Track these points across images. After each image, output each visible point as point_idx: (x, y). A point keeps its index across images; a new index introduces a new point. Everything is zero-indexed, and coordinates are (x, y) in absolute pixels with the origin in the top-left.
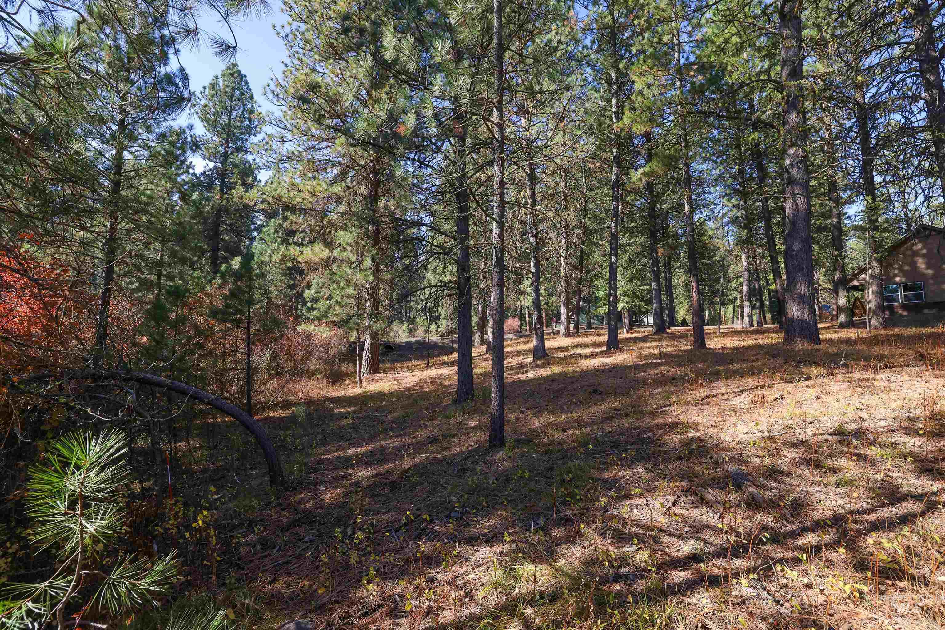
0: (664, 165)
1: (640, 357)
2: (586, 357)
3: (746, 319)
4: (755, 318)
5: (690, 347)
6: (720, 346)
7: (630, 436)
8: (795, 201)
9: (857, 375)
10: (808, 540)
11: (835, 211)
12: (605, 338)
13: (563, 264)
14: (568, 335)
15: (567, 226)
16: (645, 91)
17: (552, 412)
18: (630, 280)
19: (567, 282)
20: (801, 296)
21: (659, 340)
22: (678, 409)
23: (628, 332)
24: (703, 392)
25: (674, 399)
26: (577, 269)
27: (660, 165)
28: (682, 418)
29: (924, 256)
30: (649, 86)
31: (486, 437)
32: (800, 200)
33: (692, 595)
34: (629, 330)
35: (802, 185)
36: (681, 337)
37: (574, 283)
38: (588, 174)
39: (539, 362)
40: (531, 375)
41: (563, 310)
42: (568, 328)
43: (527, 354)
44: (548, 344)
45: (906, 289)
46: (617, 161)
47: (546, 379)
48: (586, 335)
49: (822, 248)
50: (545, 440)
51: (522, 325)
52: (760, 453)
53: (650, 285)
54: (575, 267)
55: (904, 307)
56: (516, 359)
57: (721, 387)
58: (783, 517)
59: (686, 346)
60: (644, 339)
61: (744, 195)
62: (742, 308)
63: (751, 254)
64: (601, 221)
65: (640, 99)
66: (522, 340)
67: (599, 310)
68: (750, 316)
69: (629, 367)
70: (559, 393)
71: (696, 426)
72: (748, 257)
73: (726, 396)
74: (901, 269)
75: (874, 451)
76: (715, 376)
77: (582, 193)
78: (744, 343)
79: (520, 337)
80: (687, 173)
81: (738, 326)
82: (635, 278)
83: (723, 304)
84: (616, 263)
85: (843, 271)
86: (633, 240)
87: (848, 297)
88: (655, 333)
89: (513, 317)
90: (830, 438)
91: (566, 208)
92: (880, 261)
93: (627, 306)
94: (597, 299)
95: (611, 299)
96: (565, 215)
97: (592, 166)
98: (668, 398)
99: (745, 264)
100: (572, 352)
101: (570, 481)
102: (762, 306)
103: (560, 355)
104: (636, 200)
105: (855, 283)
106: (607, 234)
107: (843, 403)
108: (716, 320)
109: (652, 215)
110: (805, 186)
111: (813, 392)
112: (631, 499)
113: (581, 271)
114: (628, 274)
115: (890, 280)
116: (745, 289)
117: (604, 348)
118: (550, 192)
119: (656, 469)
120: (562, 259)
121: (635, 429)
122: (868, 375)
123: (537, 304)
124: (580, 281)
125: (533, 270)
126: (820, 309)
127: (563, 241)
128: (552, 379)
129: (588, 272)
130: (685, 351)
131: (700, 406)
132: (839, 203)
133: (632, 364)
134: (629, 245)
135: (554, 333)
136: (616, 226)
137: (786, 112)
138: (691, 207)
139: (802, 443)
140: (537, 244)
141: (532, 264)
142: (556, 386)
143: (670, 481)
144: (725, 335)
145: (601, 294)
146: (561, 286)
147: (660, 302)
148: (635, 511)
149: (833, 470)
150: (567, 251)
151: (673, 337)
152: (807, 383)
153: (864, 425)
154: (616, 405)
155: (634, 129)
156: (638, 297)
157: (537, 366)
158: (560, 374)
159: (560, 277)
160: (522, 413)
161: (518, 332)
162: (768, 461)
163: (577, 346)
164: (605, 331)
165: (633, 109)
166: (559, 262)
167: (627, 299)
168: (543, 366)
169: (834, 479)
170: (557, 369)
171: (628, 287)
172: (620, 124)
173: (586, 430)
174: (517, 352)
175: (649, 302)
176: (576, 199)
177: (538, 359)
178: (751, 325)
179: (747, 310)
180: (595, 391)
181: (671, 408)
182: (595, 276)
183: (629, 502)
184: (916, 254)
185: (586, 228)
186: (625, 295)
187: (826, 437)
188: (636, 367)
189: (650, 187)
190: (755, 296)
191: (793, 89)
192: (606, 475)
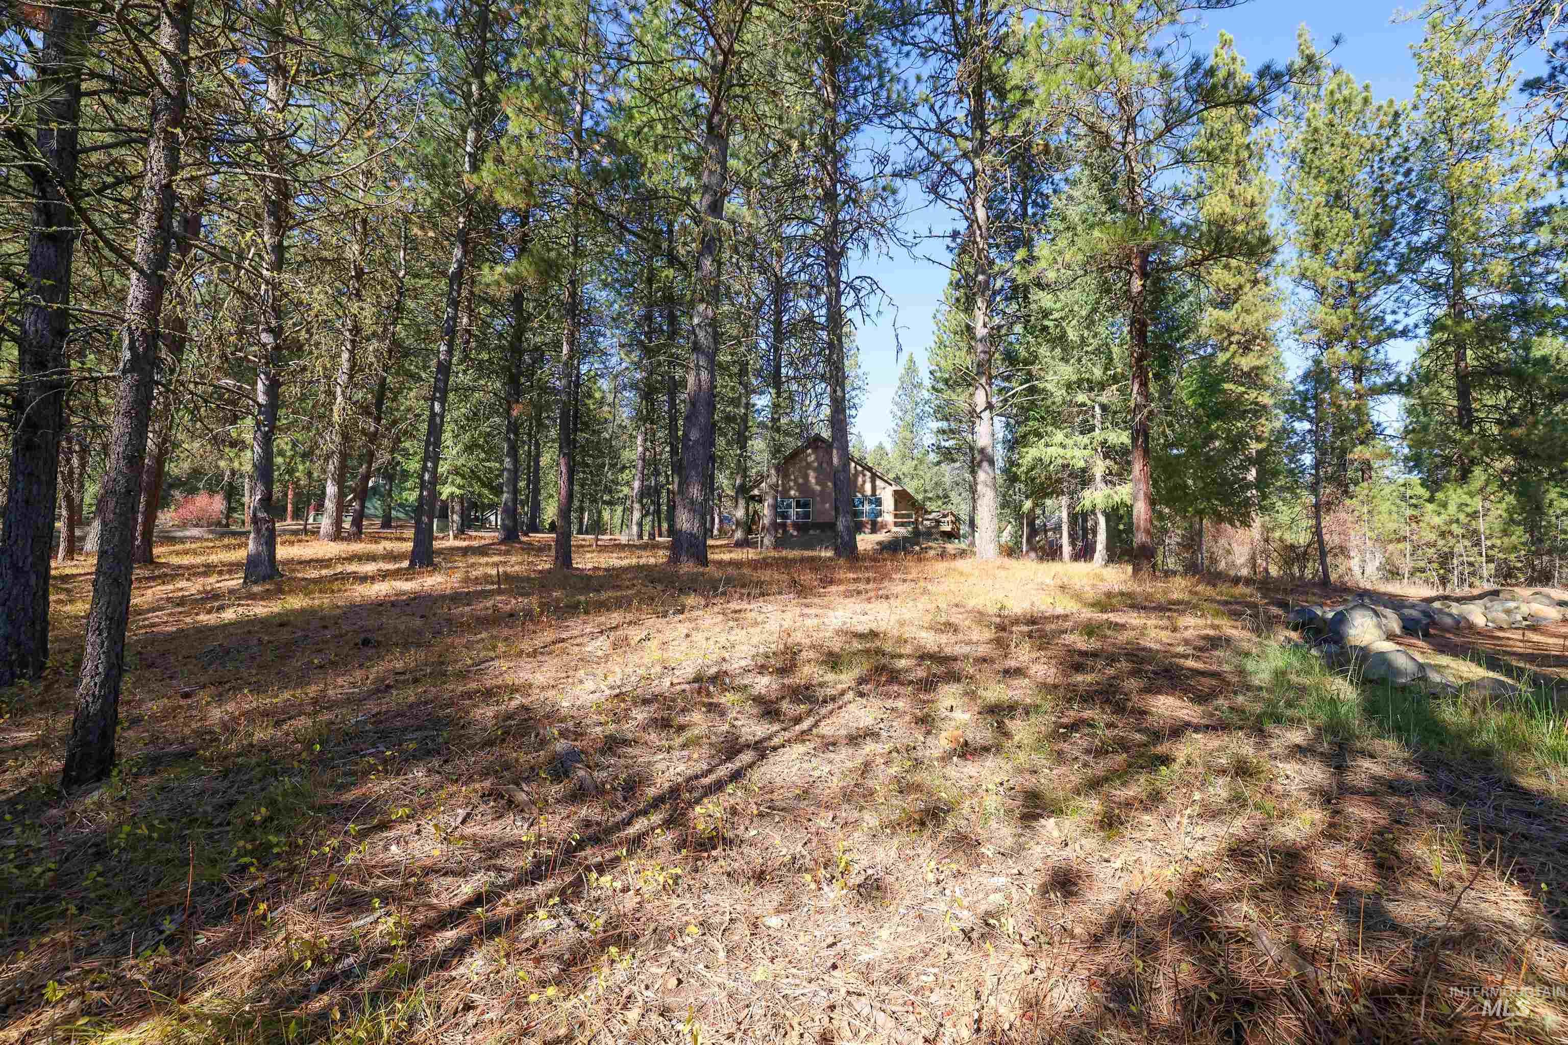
0: (538, 272)
1: (466, 580)
2: (364, 579)
3: (635, 529)
4: (647, 528)
5: (547, 566)
6: (590, 566)
7: (416, 717)
8: (698, 374)
9: (734, 605)
10: (637, 826)
11: (744, 400)
12: (408, 546)
13: (340, 399)
14: (337, 535)
15: (356, 330)
16: (524, 142)
17: (258, 689)
18: (469, 448)
19: (346, 437)
20: (692, 502)
21: (507, 553)
22: (503, 664)
23: (455, 537)
24: (548, 636)
25: (501, 647)
26: (369, 414)
27: (532, 269)
28: (509, 679)
29: (815, 470)
30: (531, 136)
31: (57, 765)
32: (704, 375)
33: (460, 963)
34: (461, 533)
35: (707, 355)
36: (540, 550)
37: (360, 441)
38: (412, 245)
39: (256, 589)
40: (229, 615)
41: (331, 489)
42: (338, 523)
43: (230, 572)
44: (282, 552)
45: (798, 505)
46: (463, 238)
47: (264, 623)
48: (376, 539)
49: (728, 443)
50: (233, 746)
51: (231, 510)
52: (603, 718)
53: (501, 462)
54: (365, 411)
55: (796, 525)
56: (201, 580)
57: (576, 626)
58: (615, 805)
59: (545, 564)
60: (482, 551)
61: (648, 352)
62: (631, 510)
63: (650, 437)
64: (428, 337)
65: (514, 150)
66: (226, 541)
67: (405, 494)
68: (640, 525)
69: (443, 597)
70: (286, 651)
71: (525, 688)
72: (645, 440)
73: (578, 641)
74: (795, 481)
75: (727, 699)
76: (573, 609)
77: (394, 275)
78: (625, 563)
79: (222, 535)
80: (573, 295)
81: (623, 539)
82: (478, 446)
83: (610, 503)
84: (442, 417)
85: (745, 476)
86: (482, 382)
87: (747, 509)
88: (502, 542)
89: (212, 492)
90: (687, 687)
91: (358, 295)
92: (778, 469)
93: (458, 492)
94: (405, 475)
95: (427, 477)
96: (354, 307)
97: (419, 233)
98: (494, 648)
99: (640, 449)
100: (339, 569)
101: (265, 821)
102: (658, 512)
103: (313, 574)
104: (493, 316)
105: (756, 492)
106: (434, 363)
107: (711, 642)
108: (597, 527)
109: (516, 347)
110: (711, 358)
111: (683, 629)
112: (391, 828)
113: (378, 420)
114: (466, 438)
115: (785, 493)
116: (637, 484)
117: (405, 564)
118: (325, 254)
119: (448, 768)
120: (339, 390)
121: (426, 703)
122: (744, 605)
123: (264, 470)
124: (373, 437)
125: (262, 399)
126: (721, 521)
127: (345, 356)
128: (282, 622)
129: (395, 423)
130: (540, 572)
131: (540, 658)
132: (750, 391)
133: (448, 592)
134: (473, 389)
135: (305, 531)
136: (450, 352)
137: (701, 254)
138: (571, 350)
139: (655, 698)
140: (277, 348)
141: (260, 387)
142: (285, 635)
143: (465, 783)
144: (603, 549)
145: (414, 466)
146: (331, 441)
147: (515, 492)
148: (394, 848)
149: (681, 728)
150: (351, 377)
151: (529, 548)
152: (681, 617)
153: (725, 667)
154: (399, 665)
155: (497, 196)
156: (479, 479)
157: (253, 597)
158: (303, 611)
159: (330, 424)
160: (186, 696)
161: (219, 524)
162: (612, 728)
163: (351, 558)
164: (410, 533)
165: (499, 161)
166: (330, 393)
167: (459, 480)
168: (266, 596)
169: (678, 741)
170: (296, 602)
171: (461, 461)
172: (475, 179)
173: (326, 716)
174: (207, 566)
175: (497, 491)
176: (383, 283)
177: (255, 583)
178: (640, 536)
179: (636, 515)
180: (366, 642)
181: (496, 663)
182: (406, 432)
183: (385, 834)
184: (809, 466)
185: (396, 343)
186: (457, 474)
187: (683, 687)
188: (456, 598)
189: (517, 300)
190: (649, 495)
191: (710, 227)
192: (349, 796)
